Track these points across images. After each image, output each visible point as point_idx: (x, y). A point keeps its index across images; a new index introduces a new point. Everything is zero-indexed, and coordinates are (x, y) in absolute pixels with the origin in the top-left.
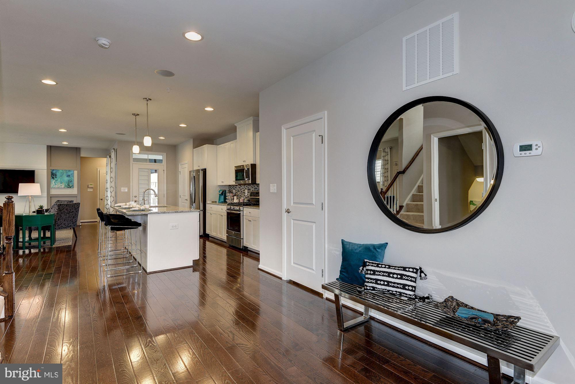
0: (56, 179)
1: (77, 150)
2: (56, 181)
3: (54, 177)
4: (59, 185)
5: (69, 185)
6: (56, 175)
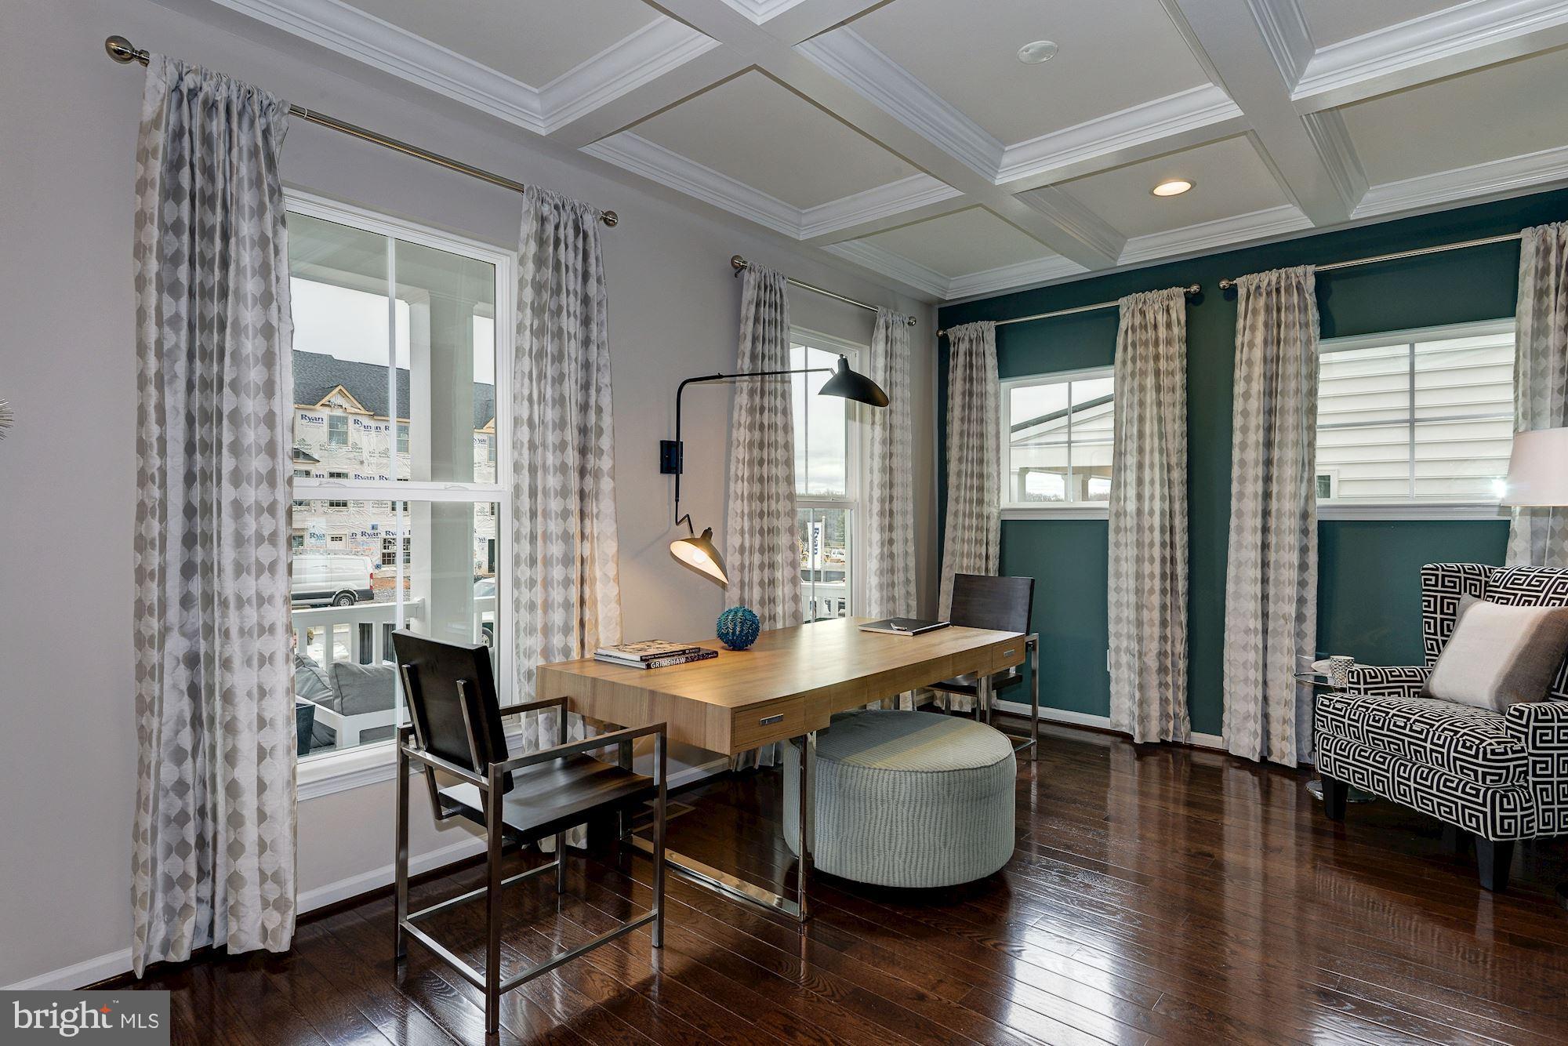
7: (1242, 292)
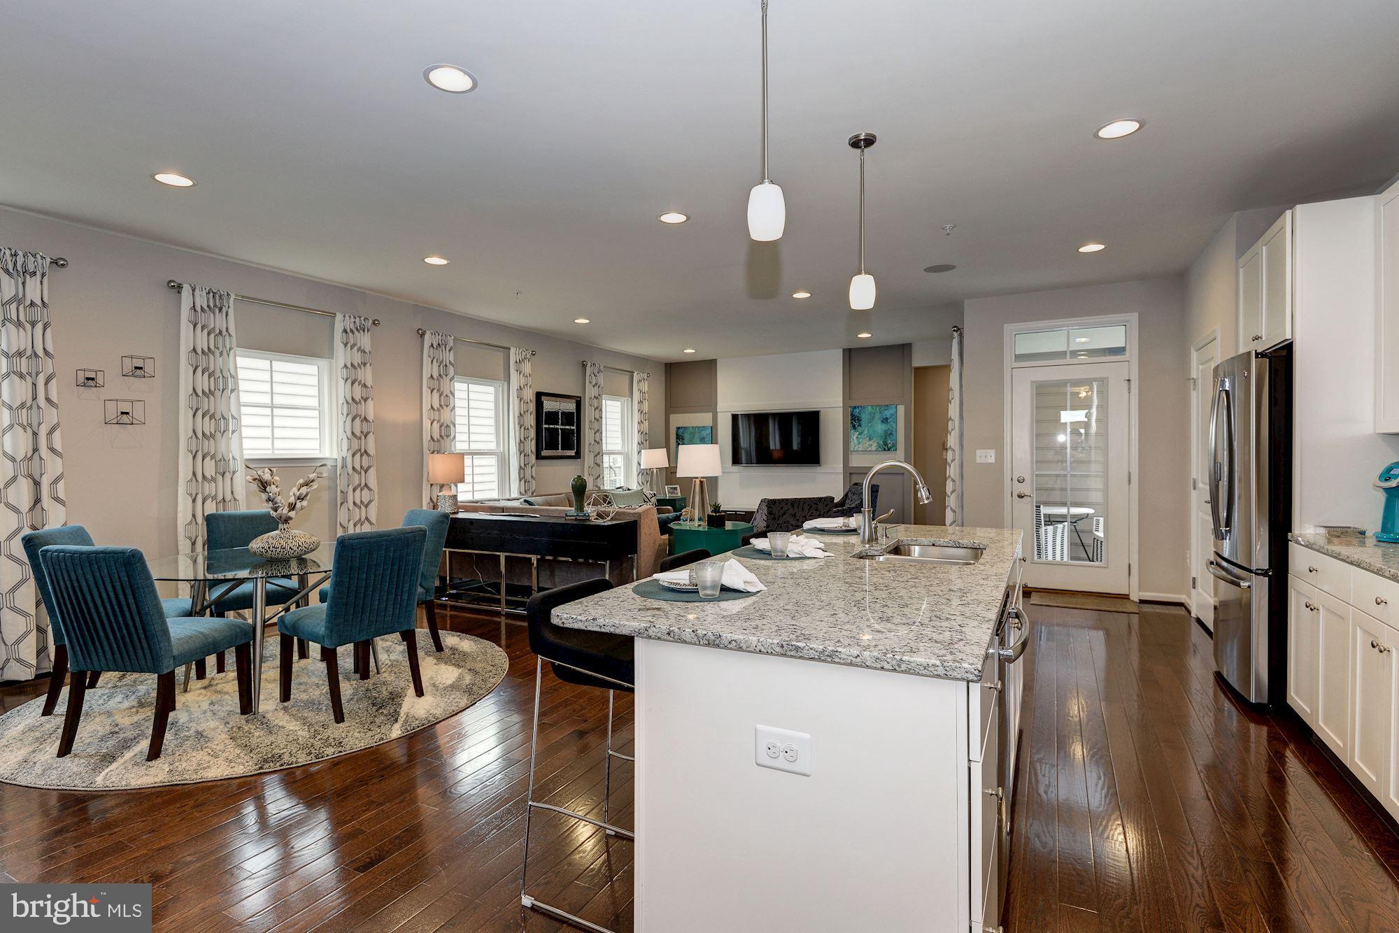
0: (859, 429)
1: (904, 350)
2: (860, 434)
3: (857, 424)
4: (866, 444)
5: (886, 444)
6: (859, 420)
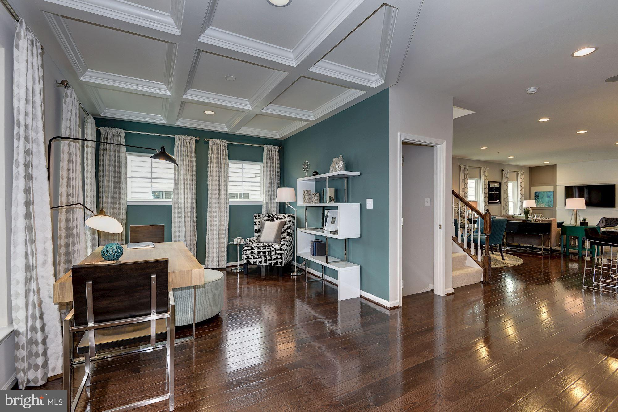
7: (210, 143)
